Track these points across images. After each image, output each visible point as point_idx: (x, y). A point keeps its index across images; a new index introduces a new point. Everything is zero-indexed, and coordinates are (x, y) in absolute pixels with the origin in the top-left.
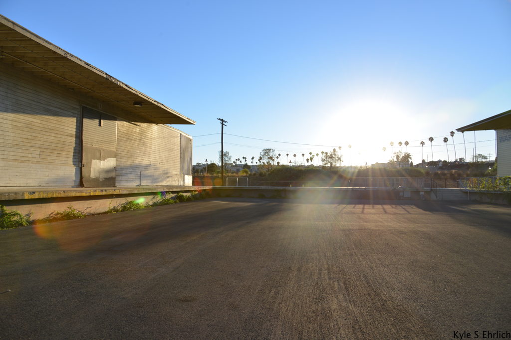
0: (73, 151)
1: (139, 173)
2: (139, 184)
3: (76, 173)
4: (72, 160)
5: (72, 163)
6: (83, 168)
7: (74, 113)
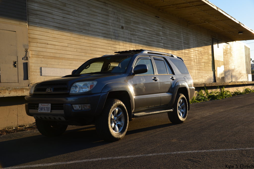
0: (211, 63)
1: (231, 74)
2: (231, 81)
3: (213, 75)
4: (211, 68)
5: (212, 69)
6: (215, 72)
7: (210, 43)
